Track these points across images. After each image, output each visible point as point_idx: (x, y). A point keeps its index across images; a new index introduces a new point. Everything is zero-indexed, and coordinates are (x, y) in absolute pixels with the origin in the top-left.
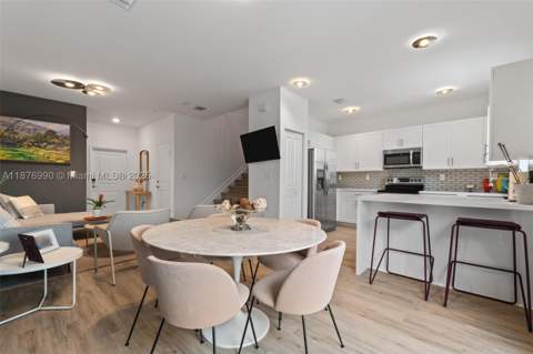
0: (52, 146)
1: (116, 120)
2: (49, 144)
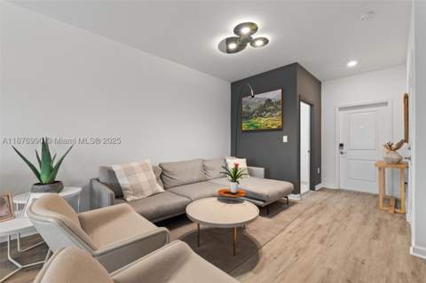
0: (269, 113)
1: (352, 64)
2: (267, 112)
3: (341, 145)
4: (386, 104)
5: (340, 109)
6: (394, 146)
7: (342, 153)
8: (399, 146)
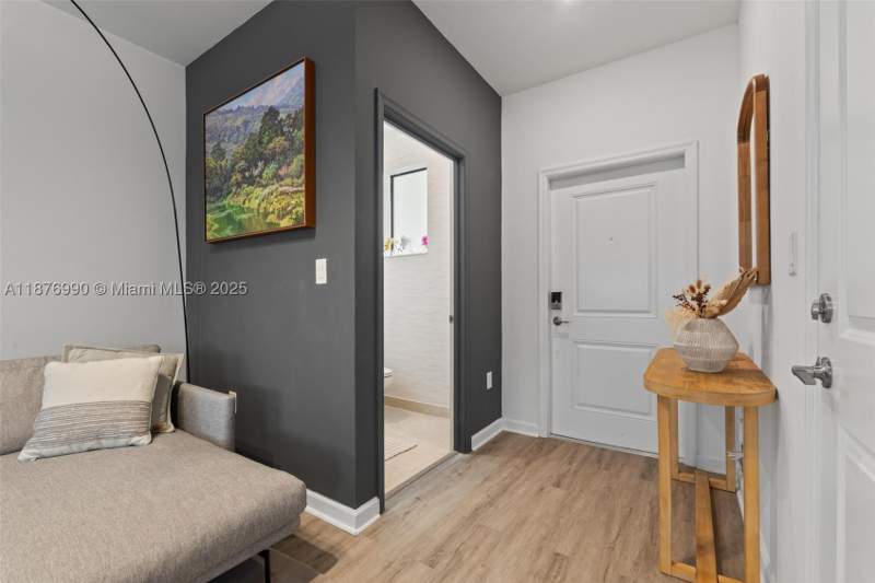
0: (271, 168)
2: (267, 161)
3: (556, 298)
4: (678, 159)
5: (554, 181)
6: (713, 299)
7: (557, 322)
8: (733, 296)
